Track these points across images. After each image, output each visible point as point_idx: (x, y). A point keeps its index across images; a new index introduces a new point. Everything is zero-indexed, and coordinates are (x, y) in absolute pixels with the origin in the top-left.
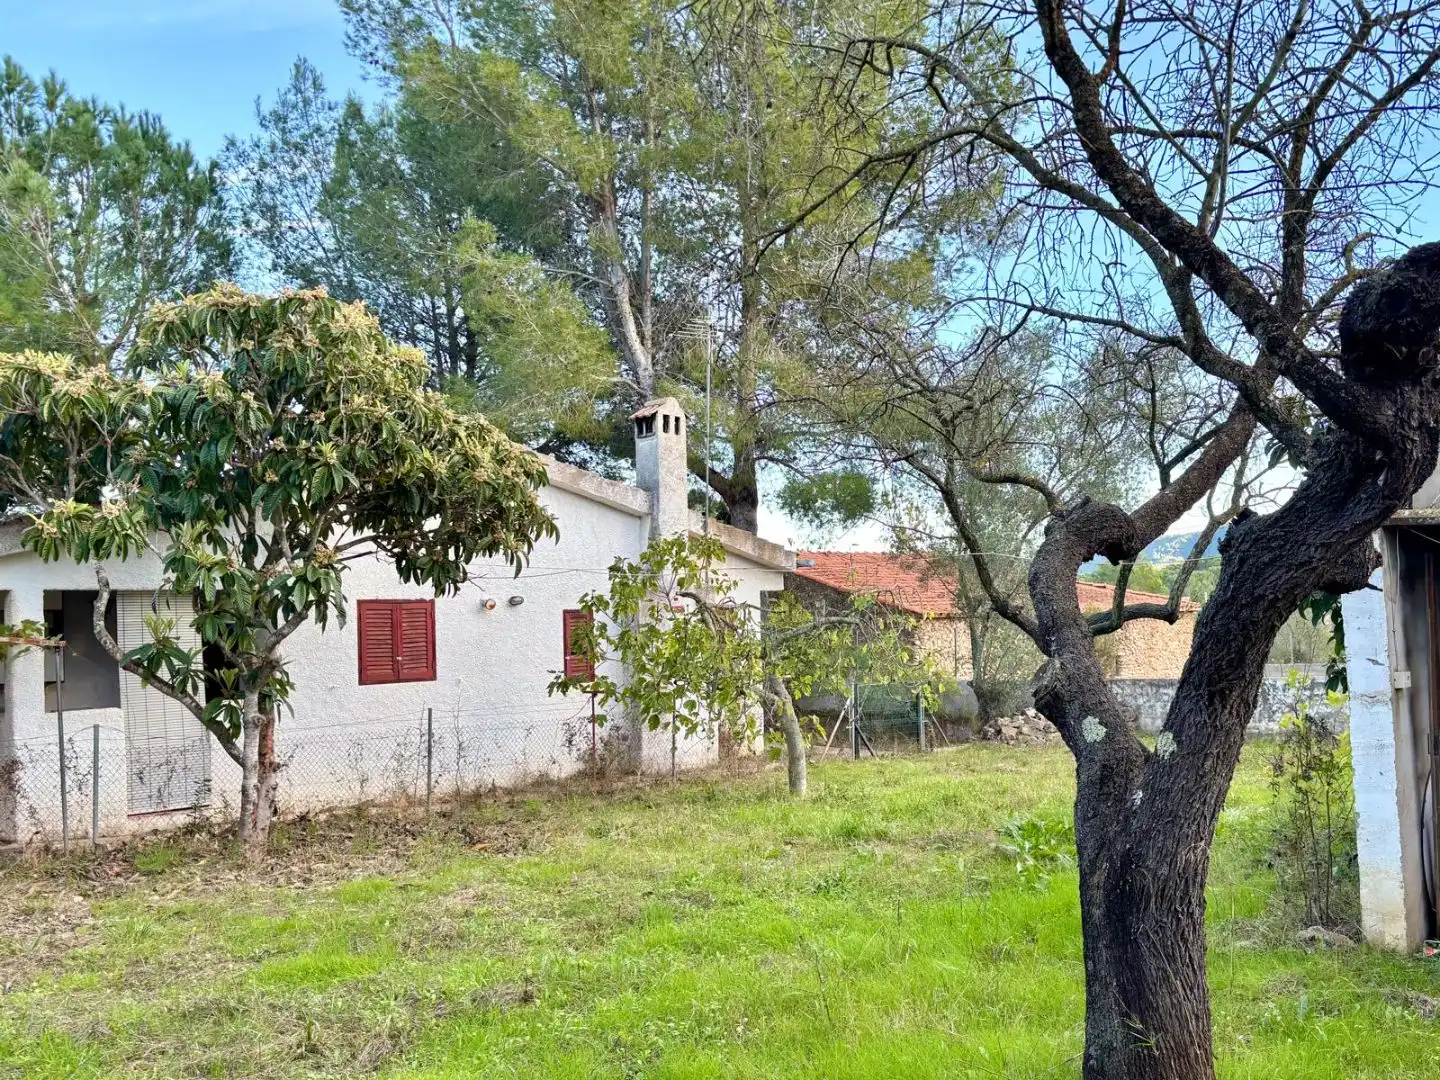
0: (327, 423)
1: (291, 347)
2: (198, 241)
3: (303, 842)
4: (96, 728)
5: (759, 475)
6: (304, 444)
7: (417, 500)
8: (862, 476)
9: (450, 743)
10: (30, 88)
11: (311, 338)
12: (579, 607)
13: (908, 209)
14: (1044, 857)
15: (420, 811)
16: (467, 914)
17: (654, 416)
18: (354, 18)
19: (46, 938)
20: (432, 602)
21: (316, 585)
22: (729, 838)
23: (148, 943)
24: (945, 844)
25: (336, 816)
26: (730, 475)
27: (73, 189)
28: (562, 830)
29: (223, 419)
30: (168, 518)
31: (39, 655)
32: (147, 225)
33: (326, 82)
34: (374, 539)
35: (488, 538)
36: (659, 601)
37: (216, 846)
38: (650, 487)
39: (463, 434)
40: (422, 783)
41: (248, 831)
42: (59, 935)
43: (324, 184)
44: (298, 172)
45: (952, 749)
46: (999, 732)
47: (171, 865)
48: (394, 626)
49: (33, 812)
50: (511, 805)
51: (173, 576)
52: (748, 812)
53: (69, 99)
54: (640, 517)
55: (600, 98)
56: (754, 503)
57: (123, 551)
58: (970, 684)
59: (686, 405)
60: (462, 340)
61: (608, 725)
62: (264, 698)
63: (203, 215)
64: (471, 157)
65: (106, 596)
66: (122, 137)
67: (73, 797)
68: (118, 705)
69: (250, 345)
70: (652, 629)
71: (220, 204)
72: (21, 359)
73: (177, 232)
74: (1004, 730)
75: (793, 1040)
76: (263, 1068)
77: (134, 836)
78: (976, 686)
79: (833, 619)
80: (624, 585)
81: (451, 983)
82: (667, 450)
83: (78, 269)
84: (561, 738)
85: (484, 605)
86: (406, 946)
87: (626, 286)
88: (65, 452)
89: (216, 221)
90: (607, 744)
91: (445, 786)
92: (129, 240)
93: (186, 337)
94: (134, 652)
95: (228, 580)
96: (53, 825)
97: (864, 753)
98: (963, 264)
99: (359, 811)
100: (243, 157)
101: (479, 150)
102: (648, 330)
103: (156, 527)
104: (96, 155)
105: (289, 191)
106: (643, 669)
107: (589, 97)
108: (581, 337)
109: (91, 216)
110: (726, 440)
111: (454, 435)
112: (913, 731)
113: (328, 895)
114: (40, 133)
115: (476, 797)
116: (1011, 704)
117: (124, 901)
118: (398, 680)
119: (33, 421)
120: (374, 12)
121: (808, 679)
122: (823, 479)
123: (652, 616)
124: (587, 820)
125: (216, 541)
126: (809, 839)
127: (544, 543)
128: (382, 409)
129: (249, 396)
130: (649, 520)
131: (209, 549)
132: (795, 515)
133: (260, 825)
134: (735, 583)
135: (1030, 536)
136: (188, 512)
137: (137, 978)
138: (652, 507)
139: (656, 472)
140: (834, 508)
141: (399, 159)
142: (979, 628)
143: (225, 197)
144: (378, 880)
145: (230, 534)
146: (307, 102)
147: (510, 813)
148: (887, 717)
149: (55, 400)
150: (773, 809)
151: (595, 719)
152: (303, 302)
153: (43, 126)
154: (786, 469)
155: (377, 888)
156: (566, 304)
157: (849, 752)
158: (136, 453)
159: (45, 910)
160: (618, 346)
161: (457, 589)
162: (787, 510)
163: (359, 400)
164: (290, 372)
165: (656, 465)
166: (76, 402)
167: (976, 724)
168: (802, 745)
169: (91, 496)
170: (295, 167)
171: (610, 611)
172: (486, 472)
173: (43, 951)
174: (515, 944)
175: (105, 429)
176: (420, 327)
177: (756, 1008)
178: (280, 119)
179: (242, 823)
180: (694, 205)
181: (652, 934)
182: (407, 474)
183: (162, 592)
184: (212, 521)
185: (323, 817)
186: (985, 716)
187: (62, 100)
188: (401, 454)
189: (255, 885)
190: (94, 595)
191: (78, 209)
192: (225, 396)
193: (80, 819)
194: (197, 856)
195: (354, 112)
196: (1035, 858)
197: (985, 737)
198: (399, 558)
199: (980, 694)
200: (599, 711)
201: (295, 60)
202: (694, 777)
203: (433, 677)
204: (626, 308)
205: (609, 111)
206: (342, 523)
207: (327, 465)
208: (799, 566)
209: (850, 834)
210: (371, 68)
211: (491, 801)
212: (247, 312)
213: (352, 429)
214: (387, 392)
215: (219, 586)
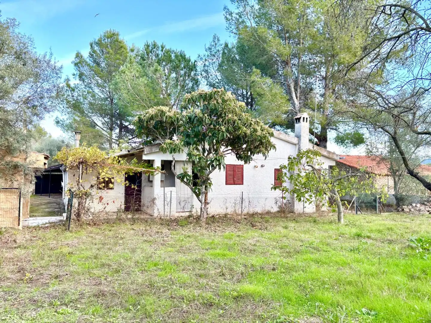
0: (223, 122)
1: (216, 103)
2: (191, 80)
3: (213, 222)
4: (171, 191)
5: (328, 133)
6: (217, 126)
7: (242, 140)
8: (360, 134)
9: (247, 201)
10: (158, 47)
11: (220, 101)
12: (279, 168)
13: (376, 57)
14: (425, 249)
15: (240, 217)
16: (255, 245)
17: (300, 118)
18: (228, 22)
19: (162, 239)
20: (243, 165)
21: (219, 160)
22: (322, 233)
23: (183, 242)
24: (390, 242)
25: (220, 217)
26: (319, 134)
27: (166, 69)
28: (275, 226)
29: (201, 121)
30: (188, 144)
31: (160, 174)
32: (181, 77)
33: (220, 39)
34: (231, 150)
35: (258, 150)
36: (301, 167)
37: (195, 221)
38: (299, 137)
39: (253, 123)
40: (240, 210)
41: (202, 218)
42: (164, 238)
43: (219, 63)
44: (213, 61)
45: (388, 213)
46: (403, 210)
47: (186, 224)
48: (234, 171)
49: (158, 210)
50: (261, 218)
51: (188, 157)
52: (327, 227)
53: (166, 49)
54: (295, 145)
55: (287, 35)
56: (326, 141)
57: (179, 151)
58: (393, 195)
59: (309, 114)
60: (250, 100)
61: (286, 199)
62: (206, 187)
63: (192, 73)
64: (254, 54)
65: (174, 162)
66: (176, 56)
67: (166, 207)
68: (175, 186)
69: (206, 103)
70: (298, 175)
71: (196, 70)
72: (159, 108)
73: (187, 78)
74: (405, 209)
75: (352, 293)
76: (212, 277)
77: (178, 217)
78: (395, 196)
79: (353, 174)
80: (292, 163)
81: (254, 262)
82: (303, 127)
83: (167, 87)
84: (274, 201)
85: (255, 167)
86: (241, 251)
87: (293, 83)
88: (167, 129)
89: (195, 75)
90: (285, 204)
91: (245, 212)
92: (177, 81)
93: (192, 101)
94: (179, 175)
95: (200, 159)
96: (162, 213)
97: (359, 213)
98: (394, 71)
99: (226, 215)
100: (201, 59)
101: (256, 52)
102: (298, 95)
103: (185, 146)
104: (171, 61)
105: (211, 66)
106: (297, 185)
107: (285, 35)
108: (281, 98)
109: (170, 75)
110: (319, 124)
111: (251, 124)
112: (374, 208)
113: (221, 236)
114: (160, 57)
115: (253, 215)
116: (407, 202)
117: (177, 232)
118: (234, 184)
119: (161, 122)
120: (233, 20)
121: (344, 191)
122: (348, 134)
123: (299, 171)
124: (281, 223)
125: (198, 150)
126: (346, 236)
127: (272, 151)
128: (236, 118)
129: (206, 115)
130: (298, 145)
131: (196, 151)
132: (339, 144)
133: (204, 217)
134: (323, 163)
135: (415, 152)
136: (192, 143)
137: (182, 250)
138: (299, 142)
139: (300, 133)
140: (351, 142)
141: (236, 56)
142: (397, 179)
143: (197, 68)
144: (232, 233)
145: (200, 148)
146: (216, 44)
147: (261, 220)
148: (365, 203)
149: (166, 117)
150: (334, 226)
151: (283, 198)
152: (219, 92)
153: (161, 55)
154: (336, 131)
155: (232, 235)
156: (278, 90)
157: (354, 212)
158: (182, 129)
159: (161, 232)
160: (290, 99)
161: (250, 162)
162: (336, 143)
163: (230, 116)
164: (216, 109)
165: (300, 131)
166: (170, 117)
167: (395, 207)
168: (342, 209)
169: (171, 139)
170: (213, 60)
171: (287, 169)
172: (259, 133)
173: (162, 242)
174: (268, 254)
175: (175, 123)
176: (239, 98)
177: (339, 282)
178: (210, 49)
179: (200, 216)
180: (312, 61)
181: (305, 257)
182: (240, 134)
183: (186, 161)
184: (197, 145)
185: (217, 216)
186: (398, 205)
187: (164, 49)
188: (239, 128)
189: (205, 231)
190: (171, 161)
191: (167, 74)
192: (201, 115)
193: (167, 212)
194: (191, 223)
195: (226, 45)
196: (422, 249)
197: (398, 211)
198: (237, 154)
199: (397, 198)
200: (284, 196)
201: (214, 34)
202: (310, 215)
203: (243, 184)
204: (293, 89)
205: (289, 38)
206: (223, 146)
207: (223, 131)
208: (340, 159)
209: (359, 236)
210: (232, 34)
211: (256, 216)
212: (206, 95)
213: (228, 123)
214: (236, 114)
215: (198, 160)
